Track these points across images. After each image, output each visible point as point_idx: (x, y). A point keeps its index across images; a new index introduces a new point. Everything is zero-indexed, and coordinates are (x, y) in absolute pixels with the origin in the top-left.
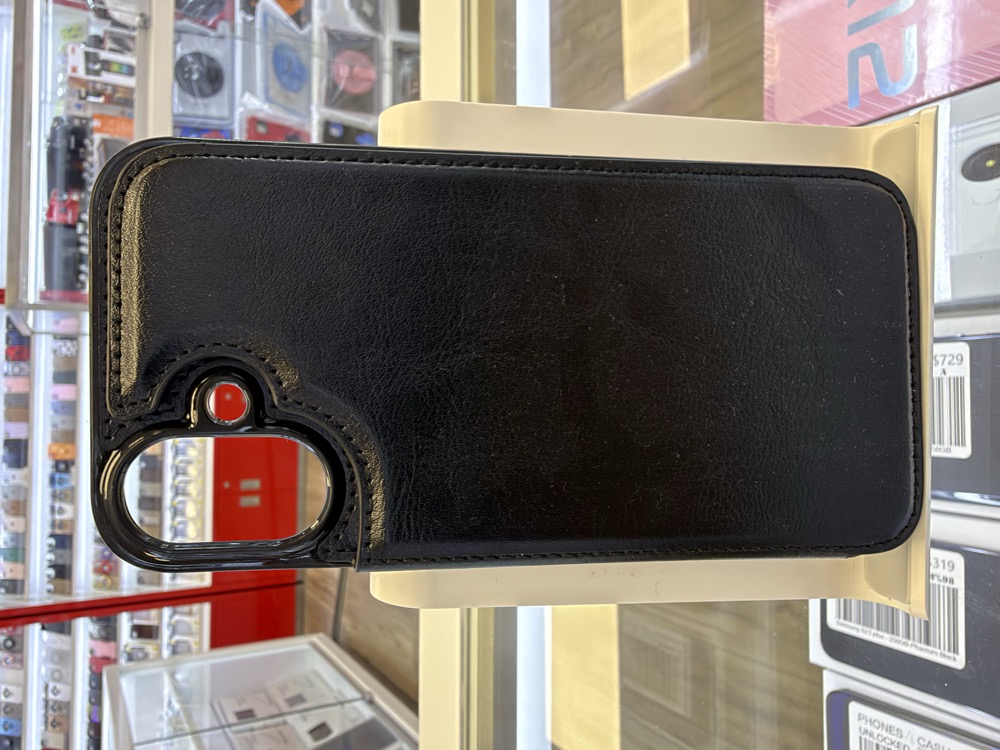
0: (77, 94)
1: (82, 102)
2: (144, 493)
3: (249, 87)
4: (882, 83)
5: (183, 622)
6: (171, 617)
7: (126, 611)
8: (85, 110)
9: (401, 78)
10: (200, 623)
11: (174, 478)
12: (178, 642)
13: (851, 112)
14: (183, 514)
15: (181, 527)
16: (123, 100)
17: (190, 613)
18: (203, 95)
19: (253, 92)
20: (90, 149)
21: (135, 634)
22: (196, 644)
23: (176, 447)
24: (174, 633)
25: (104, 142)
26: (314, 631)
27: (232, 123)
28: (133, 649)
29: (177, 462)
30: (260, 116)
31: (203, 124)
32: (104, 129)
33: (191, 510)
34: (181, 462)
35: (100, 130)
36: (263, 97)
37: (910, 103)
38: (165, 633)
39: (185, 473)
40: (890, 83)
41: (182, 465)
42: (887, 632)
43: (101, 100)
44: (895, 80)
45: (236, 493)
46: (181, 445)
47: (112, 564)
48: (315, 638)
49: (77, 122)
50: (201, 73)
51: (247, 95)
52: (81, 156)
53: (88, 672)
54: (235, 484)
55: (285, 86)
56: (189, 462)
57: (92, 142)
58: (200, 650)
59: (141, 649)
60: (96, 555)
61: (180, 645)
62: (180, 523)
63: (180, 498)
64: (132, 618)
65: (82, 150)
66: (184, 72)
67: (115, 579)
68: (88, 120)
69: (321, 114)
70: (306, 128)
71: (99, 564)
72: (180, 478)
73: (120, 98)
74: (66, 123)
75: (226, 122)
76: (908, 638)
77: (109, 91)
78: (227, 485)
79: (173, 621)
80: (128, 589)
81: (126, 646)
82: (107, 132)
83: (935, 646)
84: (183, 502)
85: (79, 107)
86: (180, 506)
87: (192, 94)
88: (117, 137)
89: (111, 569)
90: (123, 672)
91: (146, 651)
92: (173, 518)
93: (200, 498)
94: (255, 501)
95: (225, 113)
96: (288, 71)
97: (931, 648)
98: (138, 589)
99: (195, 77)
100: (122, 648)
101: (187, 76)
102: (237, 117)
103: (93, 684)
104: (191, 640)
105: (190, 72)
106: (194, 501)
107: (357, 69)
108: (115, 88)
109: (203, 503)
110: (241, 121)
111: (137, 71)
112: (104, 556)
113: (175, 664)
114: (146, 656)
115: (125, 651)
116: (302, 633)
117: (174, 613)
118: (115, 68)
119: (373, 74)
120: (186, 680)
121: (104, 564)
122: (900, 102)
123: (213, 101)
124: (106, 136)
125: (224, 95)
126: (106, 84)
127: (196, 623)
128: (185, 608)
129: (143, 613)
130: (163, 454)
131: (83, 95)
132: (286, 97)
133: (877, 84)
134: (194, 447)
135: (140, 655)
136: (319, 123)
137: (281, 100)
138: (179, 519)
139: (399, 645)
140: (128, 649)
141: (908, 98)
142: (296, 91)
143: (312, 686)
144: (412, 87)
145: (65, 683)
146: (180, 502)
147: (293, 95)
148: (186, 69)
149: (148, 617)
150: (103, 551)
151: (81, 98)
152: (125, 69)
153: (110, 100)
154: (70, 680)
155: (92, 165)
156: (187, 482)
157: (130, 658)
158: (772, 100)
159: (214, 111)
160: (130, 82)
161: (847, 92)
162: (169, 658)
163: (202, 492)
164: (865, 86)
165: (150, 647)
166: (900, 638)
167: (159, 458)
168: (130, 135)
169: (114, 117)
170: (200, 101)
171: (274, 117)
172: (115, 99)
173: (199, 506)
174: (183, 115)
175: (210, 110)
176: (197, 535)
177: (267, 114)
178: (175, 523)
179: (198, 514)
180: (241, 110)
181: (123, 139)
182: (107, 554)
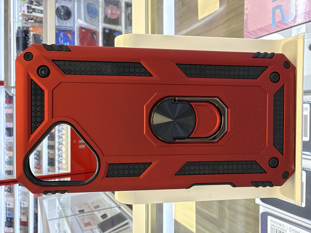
0: (25, 20)
1: (27, 22)
2: (49, 144)
3: (79, 17)
4: (283, 18)
8: (28, 25)
9: (127, 13)
11: (58, 139)
13: (273, 28)
14: (61, 150)
15: (61, 154)
16: (40, 21)
18: (65, 19)
19: (81, 19)
20: (30, 37)
23: (59, 130)
25: (34, 35)
27: (74, 29)
29: (59, 134)
30: (83, 26)
31: (65, 29)
32: (34, 31)
33: (64, 149)
34: (61, 134)
35: (32, 31)
36: (84, 20)
39: (62, 138)
41: (61, 135)
43: (33, 21)
44: (287, 17)
45: (78, 144)
46: (60, 129)
47: (40, 166)
49: (25, 28)
50: (64, 12)
51: (79, 19)
52: (27, 39)
53: (33, 198)
54: (77, 141)
55: (91, 17)
56: (63, 135)
57: (30, 35)
60: (35, 163)
62: (60, 153)
63: (60, 146)
65: (27, 37)
67: (41, 170)
68: (28, 28)
69: (102, 25)
70: (98, 30)
71: (36, 166)
72: (60, 139)
73: (38, 21)
74: (22, 29)
75: (73, 28)
77: (35, 18)
78: (75, 141)
80: (45, 173)
82: (35, 32)
84: (61, 147)
85: (26, 23)
86: (60, 148)
87: (62, 19)
88: (38, 33)
89: (39, 167)
90: (44, 198)
92: (58, 152)
93: (67, 146)
94: (84, 146)
95: (72, 25)
96: (91, 12)
98: (48, 173)
99: (62, 14)
101: (59, 13)
102: (76, 26)
103: (35, 202)
105: (61, 12)
106: (65, 146)
107: (114, 11)
108: (37, 17)
109: (67, 147)
110: (77, 28)
111: (44, 12)
112: (37, 163)
113: (60, 196)
118: (37, 11)
119: (119, 13)
120: (63, 201)
121: (38, 166)
122: (289, 25)
123: (68, 21)
124: (34, 33)
125: (71, 20)
126: (34, 16)
128: (63, 179)
130: (55, 132)
131: (27, 19)
134: (64, 130)
136: (102, 28)
137: (90, 21)
138: (60, 152)
141: (292, 24)
143: (102, 202)
144: (131, 17)
145: (26, 201)
146: (60, 147)
147: (93, 19)
148: (59, 11)
150: (37, 162)
151: (26, 21)
152: (40, 11)
153: (35, 21)
154: (28, 200)
155: (30, 42)
156: (62, 141)
158: (247, 24)
159: (68, 25)
160: (42, 15)
161: (271, 21)
163: (67, 144)
164: (277, 19)
167: (54, 133)
168: (42, 33)
169: (37, 27)
170: (64, 21)
171: (87, 26)
172: (37, 21)
173: (66, 148)
174: (59, 26)
175: (67, 24)
176: (66, 157)
177: (85, 26)
178: (59, 153)
179: (66, 150)
180: (77, 24)
181: (40, 34)
182: (38, 162)
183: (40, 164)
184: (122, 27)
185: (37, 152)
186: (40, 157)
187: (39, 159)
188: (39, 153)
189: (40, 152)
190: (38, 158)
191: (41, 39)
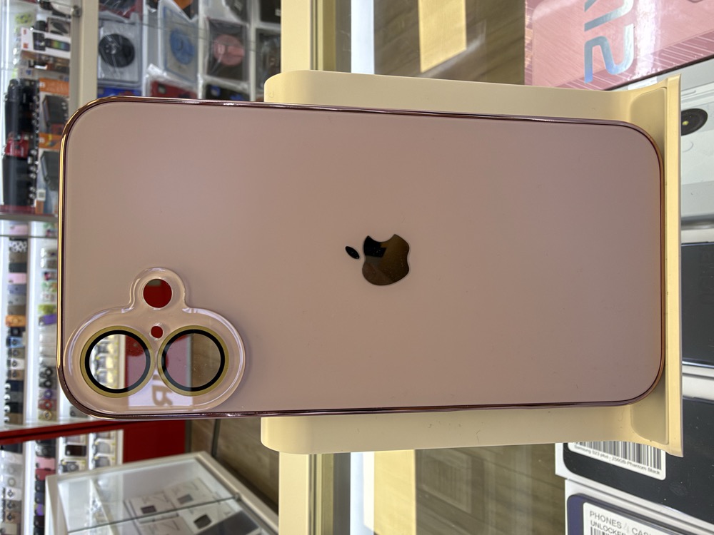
0: (27, 63)
1: (31, 69)
3: (152, 60)
4: (608, 64)
5: (103, 443)
6: (95, 440)
7: (62, 436)
8: (33, 75)
9: (262, 55)
10: (116, 444)
12: (100, 458)
13: (587, 85)
14: (104, 366)
15: (102, 375)
16: (61, 69)
17: (109, 437)
18: (120, 65)
19: (156, 64)
20: (37, 103)
21: (68, 453)
22: (113, 459)
24: (97, 451)
25: (47, 98)
26: (198, 449)
27: (140, 86)
28: (67, 463)
30: (161, 80)
31: (120, 86)
32: (48, 89)
33: (109, 363)
35: (44, 90)
36: (163, 68)
37: (629, 80)
38: (91, 451)
40: (615, 65)
42: (611, 453)
43: (45, 68)
44: (618, 63)
47: (52, 402)
48: (199, 455)
49: (27, 84)
50: (118, 49)
51: (151, 66)
52: (30, 108)
53: (34, 479)
55: (179, 60)
57: (39, 98)
58: (116, 463)
59: (74, 463)
60: (40, 396)
61: (102, 459)
62: (101, 372)
63: (101, 355)
64: (66, 441)
65: (31, 104)
66: (105, 49)
67: (54, 413)
68: (36, 82)
69: (204, 80)
70: (194, 90)
71: (43, 402)
73: (59, 67)
74: (19, 85)
75: (135, 85)
76: (626, 458)
77: (51, 61)
79: (96, 443)
80: (64, 420)
81: (62, 461)
82: (49, 92)
83: (644, 464)
84: (104, 358)
85: (29, 72)
86: (102, 360)
87: (112, 64)
88: (56, 95)
89: (51, 406)
90: (60, 479)
91: (77, 464)
92: (97, 369)
93: (116, 355)
95: (136, 79)
96: (180, 49)
97: (641, 465)
98: (71, 420)
99: (114, 52)
100: (59, 462)
101: (107, 51)
102: (144, 81)
103: (38, 488)
104: (110, 456)
105: (110, 48)
106: (112, 357)
107: (231, 49)
108: (56, 59)
109: (118, 358)
110: (147, 84)
111: (71, 47)
112: (46, 396)
113: (98, 473)
114: (77, 468)
115: (61, 465)
116: (189, 451)
117: (97, 437)
118: (55, 45)
119: (242, 52)
120: (107, 486)
121: (46, 403)
122: (621, 79)
123: (127, 70)
124: (48, 94)
125: (134, 66)
126: (49, 56)
127: (113, 444)
128: (106, 434)
129: (75, 437)
131: (32, 64)
132: (180, 67)
133: (605, 66)
135: (72, 467)
136: (203, 86)
137: (176, 70)
138: (100, 370)
139: (259, 459)
140: (64, 463)
141: (627, 76)
142: (187, 63)
143: (197, 489)
144: (271, 61)
145: (18, 488)
146: (101, 358)
147: (184, 66)
148: (107, 46)
149: (78, 440)
150: (46, 392)
151: (30, 66)
152: (62, 46)
153: (51, 68)
154: (21, 486)
155: (38, 115)
156: (107, 343)
157: (65, 469)
158: (531, 76)
159: (127, 77)
160: (66, 55)
161: (584, 71)
162: (93, 469)
163: (118, 350)
164: (597, 67)
165: (80, 462)
166: (620, 458)
168: (67, 93)
169: (54, 80)
170: (117, 69)
171: (170, 81)
172: (56, 67)
173: (116, 360)
174: (104, 79)
175: (126, 75)
176: (114, 381)
177: (167, 80)
178: (98, 373)
179: (114, 366)
180: (147, 76)
181: (62, 96)
182: (48, 394)
183: (53, 398)
184: (249, 84)
185: (46, 370)
186: (54, 381)
187: (49, 387)
188: (52, 372)
189: (54, 369)
190: (48, 383)
191: (65, 108)
